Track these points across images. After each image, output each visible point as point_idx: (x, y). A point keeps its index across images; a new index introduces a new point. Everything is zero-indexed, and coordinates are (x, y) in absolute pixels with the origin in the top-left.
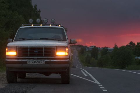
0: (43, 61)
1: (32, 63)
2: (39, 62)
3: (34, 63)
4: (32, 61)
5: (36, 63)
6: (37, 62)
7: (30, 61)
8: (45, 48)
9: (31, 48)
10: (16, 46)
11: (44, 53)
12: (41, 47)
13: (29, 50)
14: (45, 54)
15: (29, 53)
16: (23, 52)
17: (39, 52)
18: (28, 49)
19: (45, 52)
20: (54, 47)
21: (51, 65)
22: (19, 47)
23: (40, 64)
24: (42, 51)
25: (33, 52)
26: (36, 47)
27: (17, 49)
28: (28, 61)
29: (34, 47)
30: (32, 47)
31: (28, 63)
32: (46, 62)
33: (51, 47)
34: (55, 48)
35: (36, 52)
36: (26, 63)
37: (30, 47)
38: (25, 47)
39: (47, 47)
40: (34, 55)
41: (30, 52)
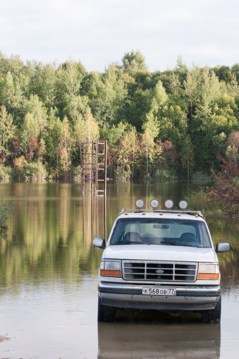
0: (172, 291)
1: (152, 294)
2: (165, 292)
3: (156, 294)
4: (152, 290)
5: (159, 294)
6: (162, 292)
7: (148, 289)
8: (177, 266)
9: (149, 265)
10: (122, 259)
11: (174, 274)
12: (169, 263)
13: (146, 268)
14: (175, 276)
15: (146, 274)
16: (134, 270)
17: (166, 272)
18: (144, 266)
19: (177, 272)
20: (192, 264)
21: (187, 297)
22: (127, 261)
23: (167, 297)
24: (171, 272)
25: (154, 271)
26: (159, 262)
27: (123, 265)
28: (144, 289)
30: (152, 262)
31: (143, 293)
32: (178, 292)
33: (187, 263)
34: (195, 266)
35: (159, 271)
36: (139, 292)
37: (148, 262)
38: (138, 262)
39: (180, 263)
40: (155, 277)
41: (148, 271)
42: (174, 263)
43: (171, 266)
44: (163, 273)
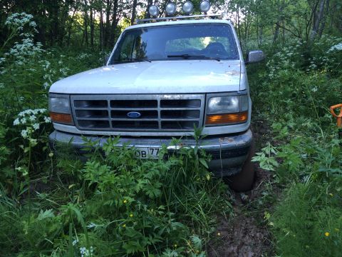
0: (155, 151)
2: (144, 153)
6: (138, 154)
8: (165, 103)
9: (115, 103)
10: (70, 95)
11: (160, 120)
12: (149, 98)
13: (109, 109)
14: (162, 122)
15: (110, 119)
17: (144, 114)
18: (106, 105)
19: (164, 114)
20: (194, 97)
22: (79, 98)
24: (154, 114)
25: (124, 114)
26: (134, 98)
27: (72, 103)
29: (124, 98)
30: (119, 98)
33: (185, 97)
34: (200, 100)
35: (132, 114)
37: (114, 98)
39: (169, 97)
41: (114, 114)
42: (158, 98)
43: (153, 103)
44: (140, 117)
